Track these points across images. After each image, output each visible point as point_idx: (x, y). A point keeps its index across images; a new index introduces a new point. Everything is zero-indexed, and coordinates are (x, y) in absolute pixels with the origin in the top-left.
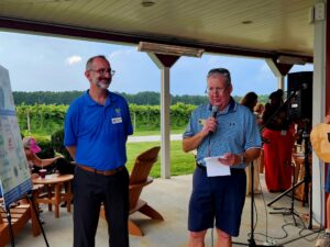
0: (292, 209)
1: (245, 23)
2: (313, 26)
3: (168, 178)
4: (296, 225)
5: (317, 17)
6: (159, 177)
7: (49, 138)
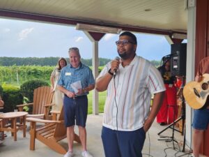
0: (173, 137)
1: (146, 10)
2: (187, 11)
3: (97, 114)
4: (174, 148)
5: (189, 5)
6: (91, 113)
7: (19, 87)
